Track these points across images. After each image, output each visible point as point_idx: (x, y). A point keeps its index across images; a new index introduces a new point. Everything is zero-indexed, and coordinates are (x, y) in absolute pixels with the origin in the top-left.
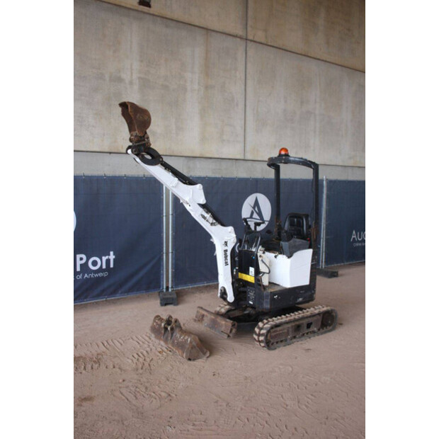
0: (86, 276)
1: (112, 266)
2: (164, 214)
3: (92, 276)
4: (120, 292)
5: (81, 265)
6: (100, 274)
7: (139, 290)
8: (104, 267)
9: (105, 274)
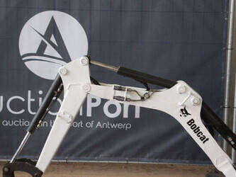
0: (99, 124)
1: (137, 115)
2: (229, 47)
3: (107, 126)
4: (148, 155)
5: (93, 108)
6: (119, 126)
7: (179, 157)
8: (126, 115)
9: (127, 126)
